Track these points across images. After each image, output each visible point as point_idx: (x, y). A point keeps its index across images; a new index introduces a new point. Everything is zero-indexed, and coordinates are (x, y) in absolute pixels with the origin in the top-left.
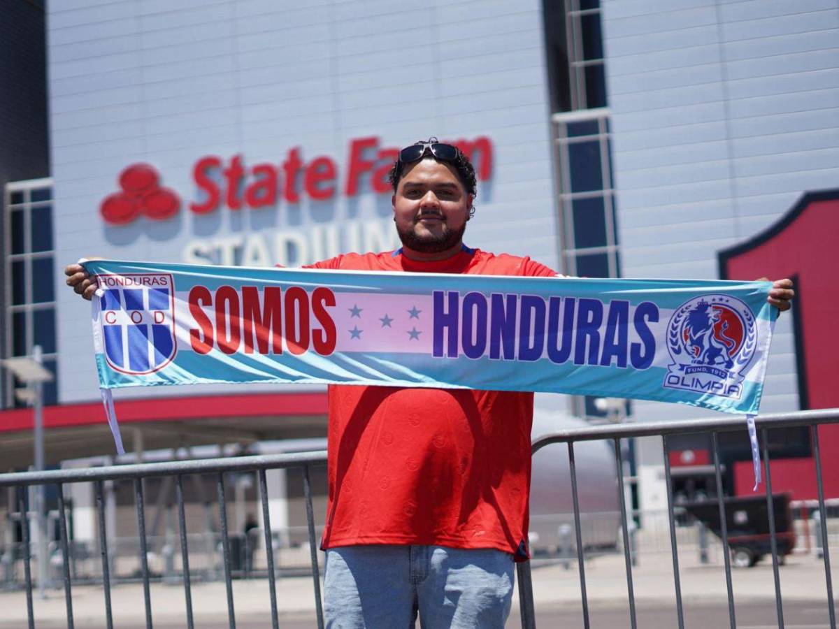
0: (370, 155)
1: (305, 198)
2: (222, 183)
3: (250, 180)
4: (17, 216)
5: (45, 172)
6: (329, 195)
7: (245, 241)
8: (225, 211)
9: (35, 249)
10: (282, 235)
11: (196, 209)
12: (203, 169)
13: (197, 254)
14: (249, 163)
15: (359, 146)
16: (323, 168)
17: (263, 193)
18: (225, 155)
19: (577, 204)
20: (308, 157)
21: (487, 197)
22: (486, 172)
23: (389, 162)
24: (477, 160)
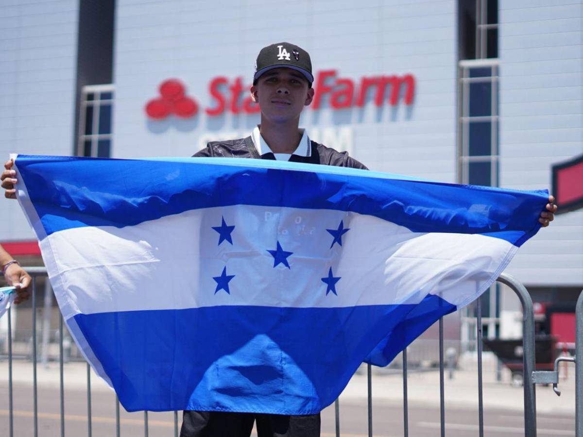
4: (90, 110)
5: (109, 79)
8: (229, 114)
9: (100, 133)
14: (248, 82)
18: (232, 76)
19: (473, 126)
21: (409, 116)
22: (410, 99)
23: (343, 87)
24: (404, 89)
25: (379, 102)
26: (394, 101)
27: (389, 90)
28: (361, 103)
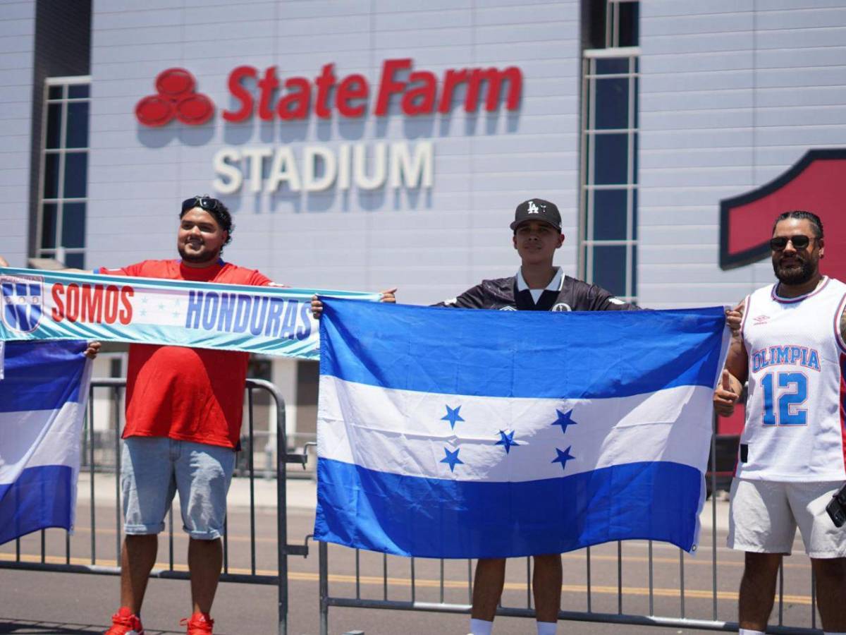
0: (402, 76)
1: (335, 113)
2: (256, 94)
3: (284, 93)
4: (55, 111)
5: (85, 69)
6: (360, 112)
7: (274, 151)
8: (257, 121)
9: (68, 146)
10: (311, 149)
11: (228, 116)
12: (238, 78)
13: (227, 160)
14: (283, 76)
15: (391, 67)
16: (356, 85)
17: (295, 106)
18: (261, 67)
20: (341, 74)
21: (512, 128)
22: (515, 102)
23: (421, 84)
24: (506, 87)
25: (471, 107)
26: (492, 106)
27: (485, 88)
28: (446, 107)
